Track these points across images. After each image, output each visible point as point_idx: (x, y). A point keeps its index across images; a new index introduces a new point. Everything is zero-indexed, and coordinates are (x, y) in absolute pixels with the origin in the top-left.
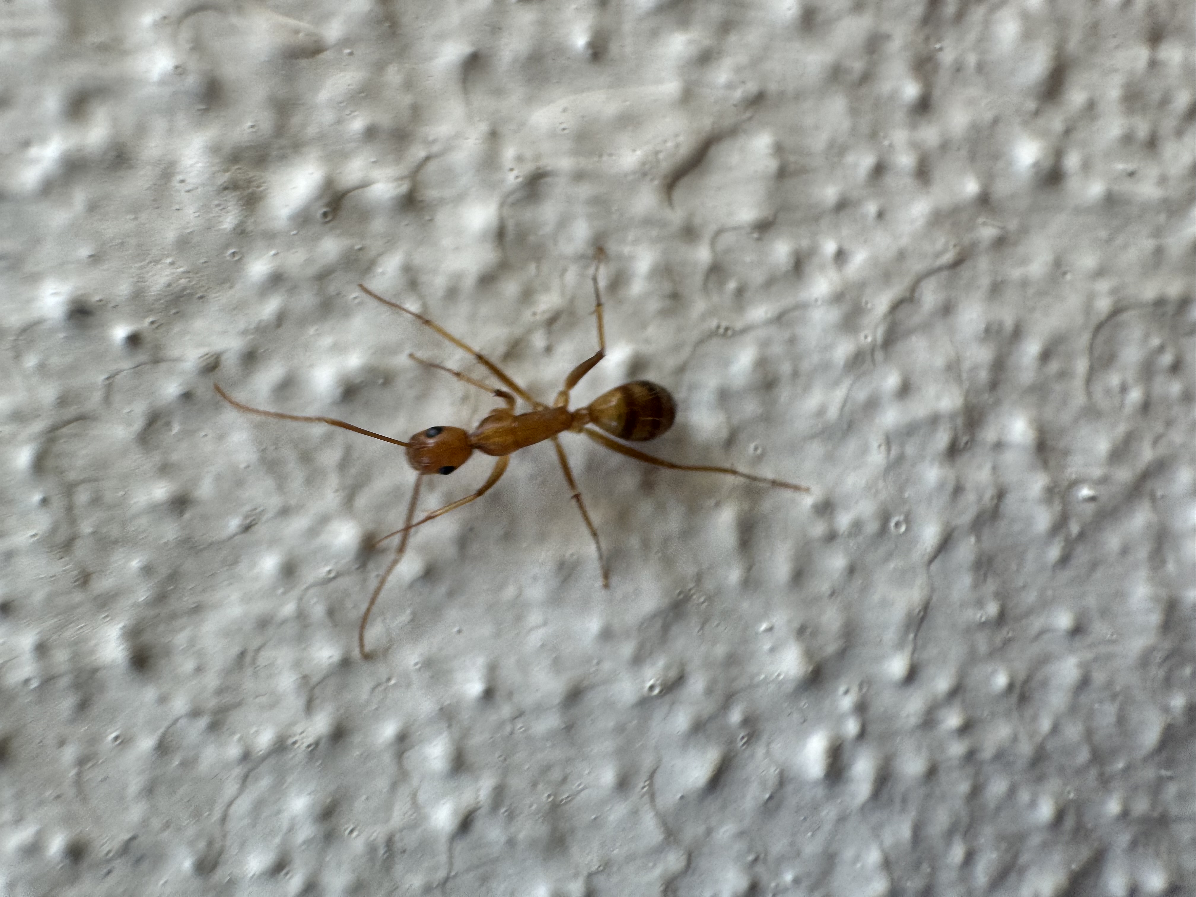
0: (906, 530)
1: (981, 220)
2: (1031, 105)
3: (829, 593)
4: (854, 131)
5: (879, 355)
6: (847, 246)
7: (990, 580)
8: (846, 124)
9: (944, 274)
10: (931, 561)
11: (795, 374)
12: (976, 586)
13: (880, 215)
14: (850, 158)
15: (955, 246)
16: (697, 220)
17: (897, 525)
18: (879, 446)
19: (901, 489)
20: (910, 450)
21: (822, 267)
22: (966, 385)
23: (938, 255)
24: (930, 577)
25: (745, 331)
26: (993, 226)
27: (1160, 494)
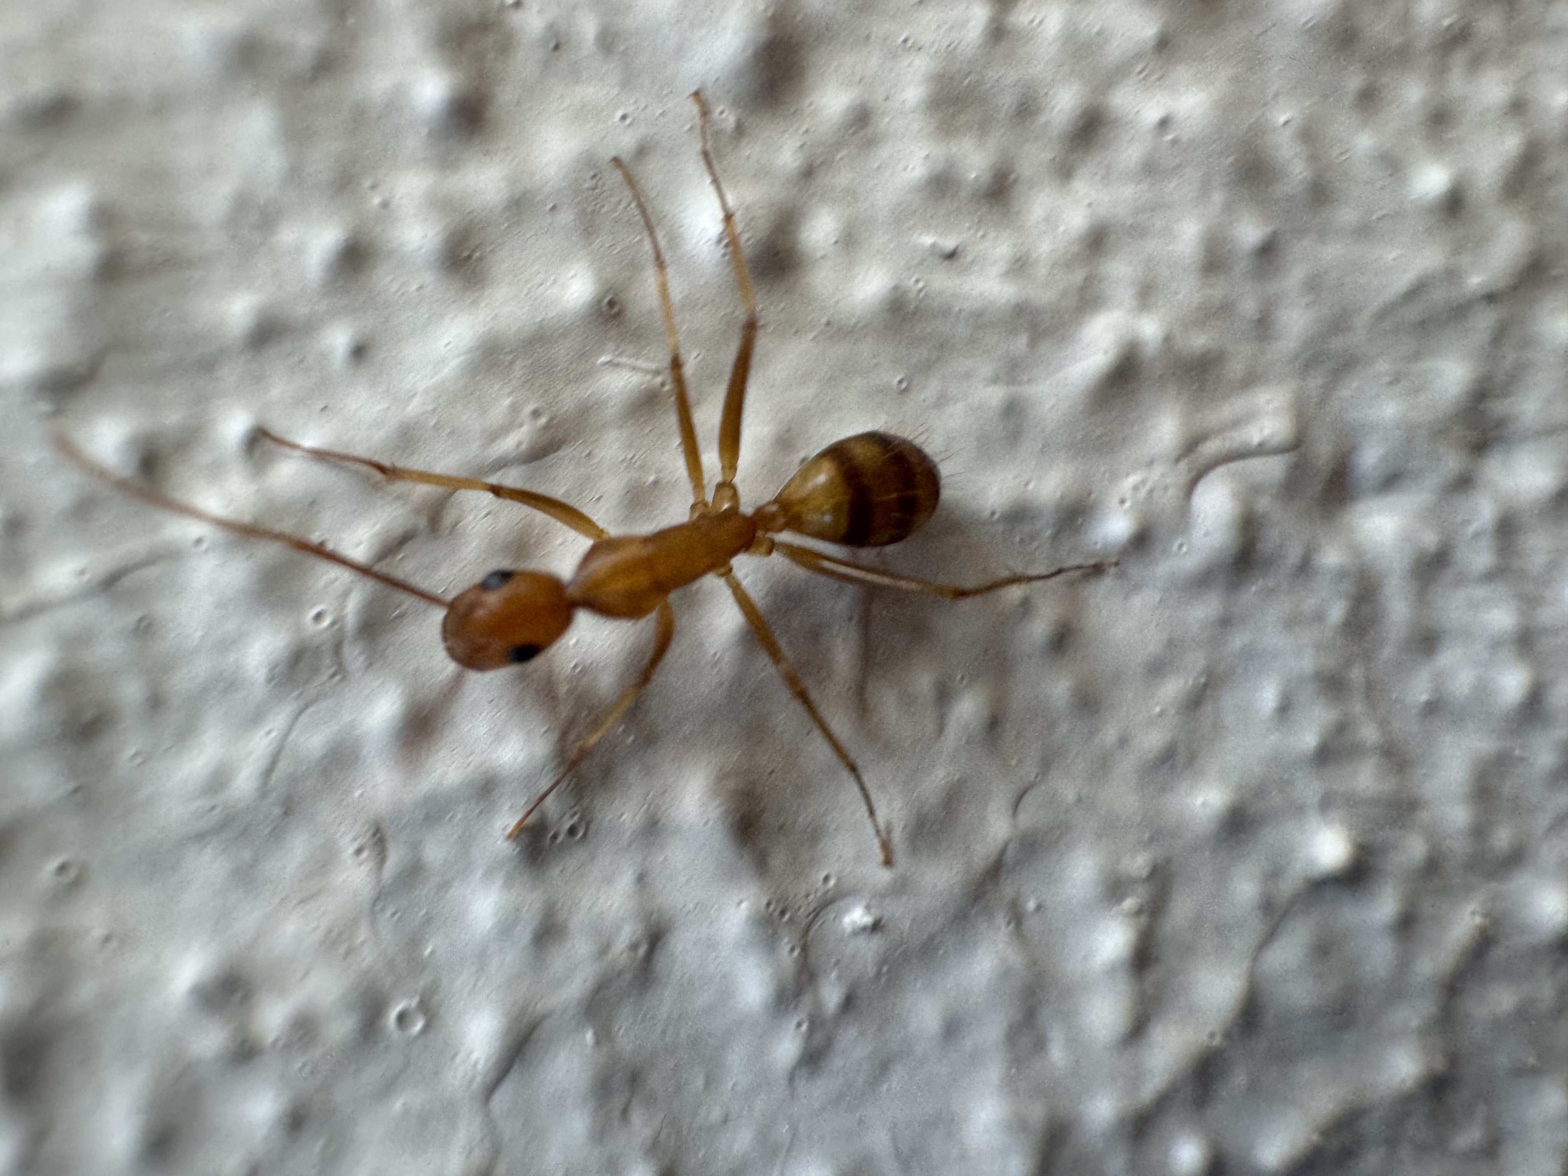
0: (425, 1028)
1: (603, 358)
4: (293, 176)
5: (354, 656)
7: (637, 1117)
10: (490, 1090)
11: (156, 703)
13: (360, 352)
14: (287, 235)
15: (536, 414)
17: (402, 1018)
18: (358, 852)
19: (414, 942)
20: (435, 851)
21: (214, 470)
22: (565, 710)
23: (494, 435)
24: (490, 1122)
25: (27, 614)
26: (634, 369)
27: (1031, 905)
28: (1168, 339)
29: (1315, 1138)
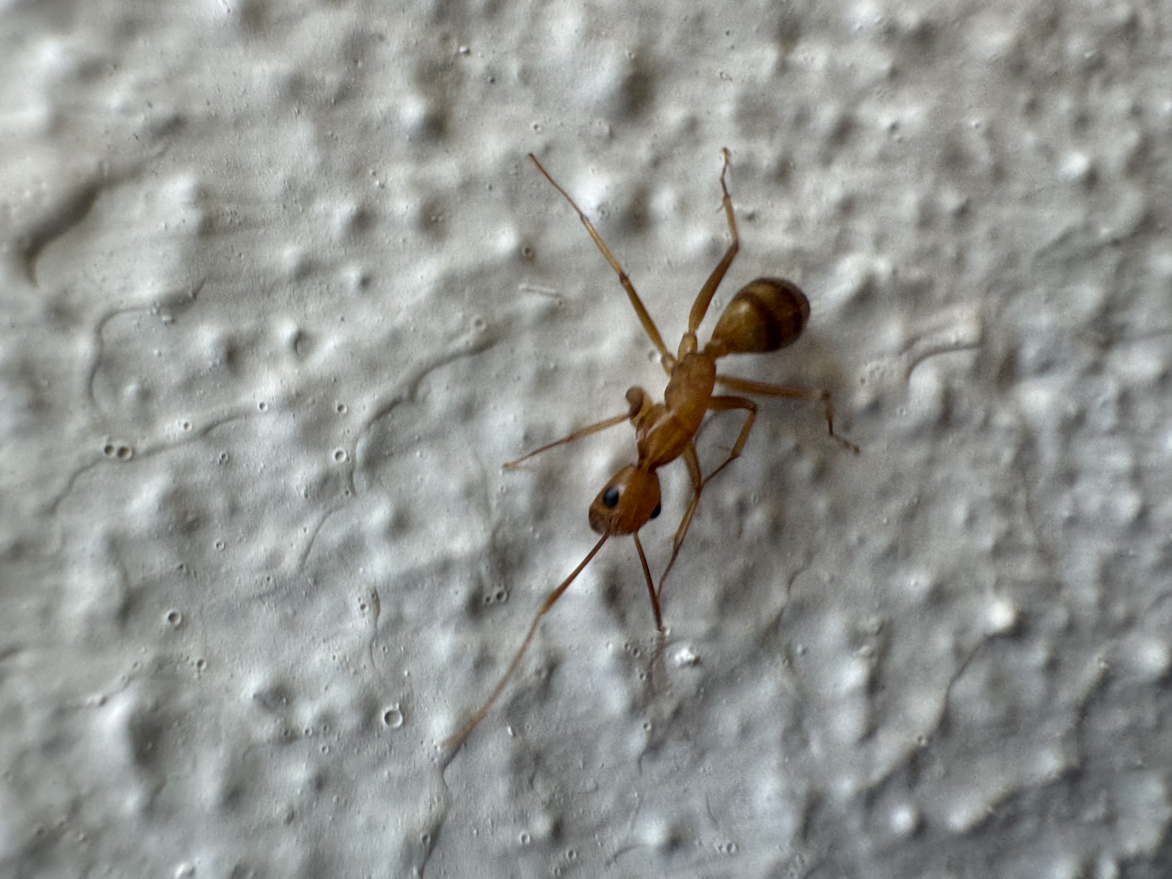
0: (404, 723)
1: (522, 286)
2: (602, 126)
3: (285, 816)
4: (324, 167)
5: (361, 480)
6: (312, 328)
7: (539, 785)
8: (312, 159)
9: (464, 362)
10: (444, 765)
11: (234, 509)
12: (515, 795)
13: (365, 283)
14: (320, 206)
15: (478, 323)
16: (75, 299)
17: (389, 716)
18: (363, 607)
19: (397, 666)
20: (410, 609)
21: (274, 359)
22: (496, 516)
23: (451, 337)
24: (444, 785)
25: (151, 452)
26: (541, 293)
27: (799, 649)
28: (895, 272)
29: (990, 809)
